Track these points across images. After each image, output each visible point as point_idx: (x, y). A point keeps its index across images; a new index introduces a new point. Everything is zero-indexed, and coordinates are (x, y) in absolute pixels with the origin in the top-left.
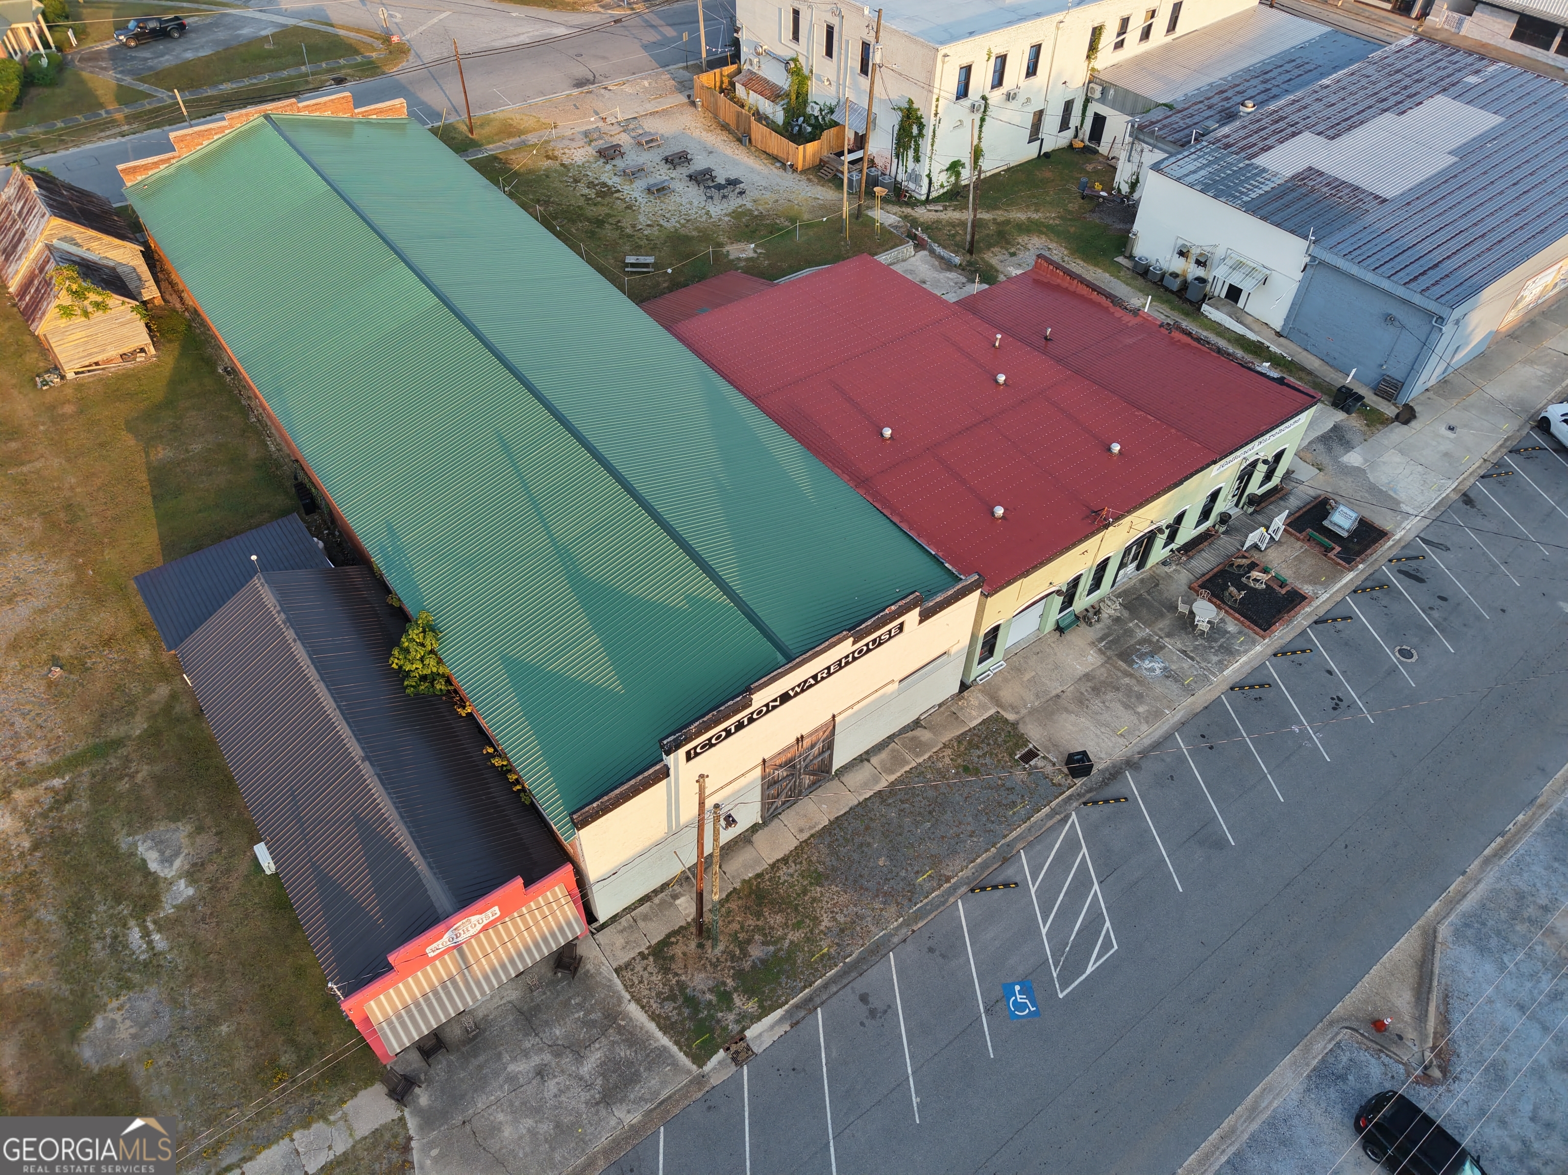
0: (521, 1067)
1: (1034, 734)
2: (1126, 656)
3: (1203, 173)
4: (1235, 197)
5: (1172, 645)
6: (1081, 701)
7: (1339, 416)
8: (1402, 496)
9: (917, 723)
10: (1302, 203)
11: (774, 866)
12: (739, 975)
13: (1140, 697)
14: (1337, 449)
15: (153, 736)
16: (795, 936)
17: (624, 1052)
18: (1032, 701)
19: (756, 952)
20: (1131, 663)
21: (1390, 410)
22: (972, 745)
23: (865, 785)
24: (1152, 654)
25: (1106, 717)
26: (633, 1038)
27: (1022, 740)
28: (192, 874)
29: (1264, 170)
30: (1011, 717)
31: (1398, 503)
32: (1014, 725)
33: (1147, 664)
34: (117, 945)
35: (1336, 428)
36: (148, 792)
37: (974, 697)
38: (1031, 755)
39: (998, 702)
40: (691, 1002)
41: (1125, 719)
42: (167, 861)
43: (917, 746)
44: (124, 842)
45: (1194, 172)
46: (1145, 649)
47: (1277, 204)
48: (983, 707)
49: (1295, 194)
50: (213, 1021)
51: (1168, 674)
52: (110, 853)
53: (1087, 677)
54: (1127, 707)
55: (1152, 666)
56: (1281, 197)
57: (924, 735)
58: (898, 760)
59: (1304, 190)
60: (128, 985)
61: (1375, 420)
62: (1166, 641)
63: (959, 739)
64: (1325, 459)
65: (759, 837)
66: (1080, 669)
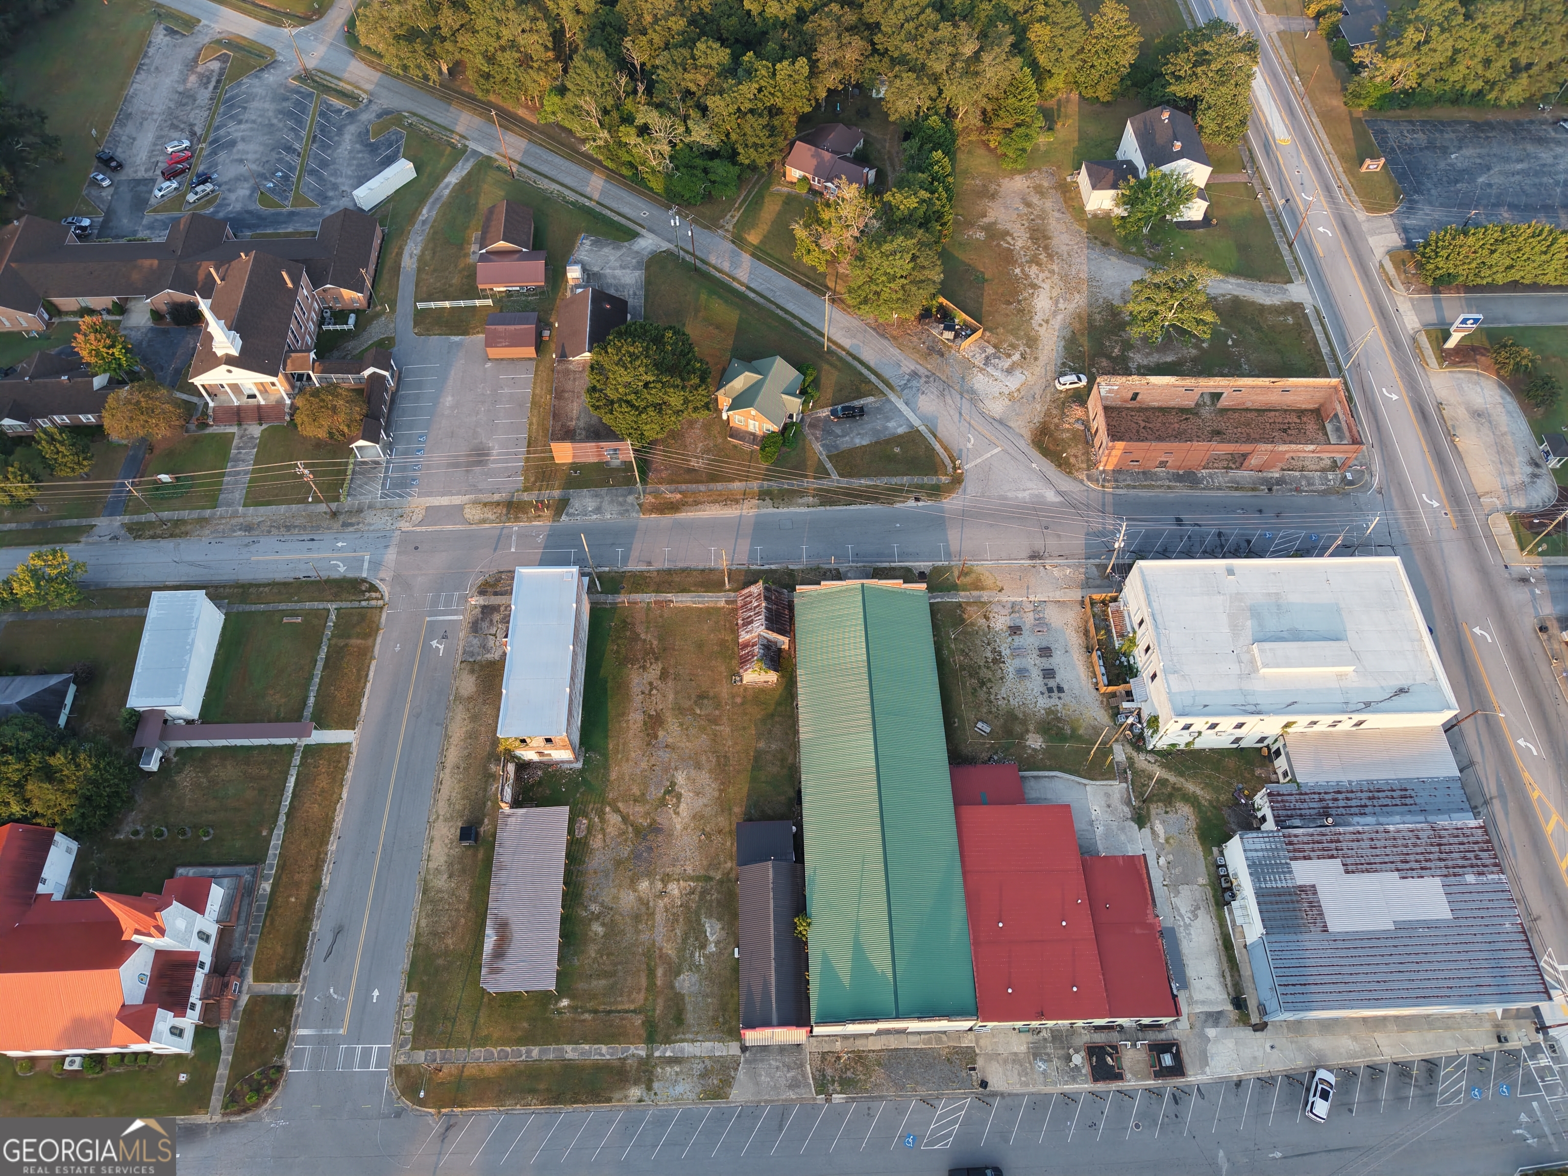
0: (773, 1063)
1: (980, 1063)
2: (1035, 1056)
3: (1260, 854)
4: (1259, 880)
5: (1056, 1062)
6: (1005, 1061)
7: (1229, 1007)
8: (1212, 1063)
9: (945, 1032)
10: (1286, 906)
11: (869, 1051)
12: (840, 1077)
13: (1027, 1074)
14: (1210, 1021)
15: (721, 882)
16: (863, 1077)
17: (800, 1077)
18: (989, 1050)
19: (849, 1074)
20: (1035, 1059)
21: (1255, 1019)
22: (957, 1053)
23: (913, 1043)
24: (1045, 1061)
25: (1009, 1073)
26: (804, 1075)
27: (974, 1062)
28: (717, 943)
29: (1290, 872)
30: (977, 1051)
31: (1207, 1064)
32: (976, 1055)
33: (1040, 1064)
34: (692, 955)
35: (1220, 1013)
36: (714, 904)
37: (971, 1036)
38: (974, 1069)
39: (977, 1042)
40: (824, 1076)
41: (1014, 1078)
42: (712, 934)
43: (939, 1041)
44: (703, 920)
45: (1256, 850)
46: (1045, 1057)
47: (1273, 899)
48: (971, 1041)
49: (1288, 898)
50: (707, 996)
51: (1044, 1073)
52: (698, 921)
53: (1016, 1054)
54: (1019, 1074)
55: (1042, 1066)
56: (1280, 895)
57: (944, 1038)
58: (929, 1041)
59: (1294, 898)
60: (691, 970)
61: (1244, 1019)
62: (1055, 1060)
63: (954, 1047)
64: (1198, 1025)
65: (871, 1038)
66: (1015, 1050)
